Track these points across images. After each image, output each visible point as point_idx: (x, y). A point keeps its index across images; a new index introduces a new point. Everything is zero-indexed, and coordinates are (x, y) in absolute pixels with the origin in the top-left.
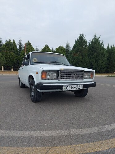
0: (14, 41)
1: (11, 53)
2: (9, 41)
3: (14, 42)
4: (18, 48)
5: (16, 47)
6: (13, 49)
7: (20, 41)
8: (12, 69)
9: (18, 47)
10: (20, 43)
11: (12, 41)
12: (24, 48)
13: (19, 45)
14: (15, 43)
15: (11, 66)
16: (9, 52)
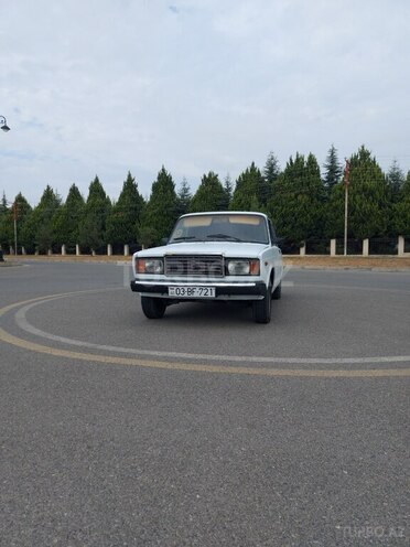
0: (311, 157)
1: (300, 197)
2: (298, 160)
3: (312, 160)
4: (323, 177)
5: (319, 176)
6: (308, 184)
7: (332, 152)
8: (303, 250)
9: (324, 172)
10: (333, 159)
11: (306, 159)
12: (345, 173)
13: (329, 167)
14: (316, 163)
15: (300, 240)
16: (293, 195)
